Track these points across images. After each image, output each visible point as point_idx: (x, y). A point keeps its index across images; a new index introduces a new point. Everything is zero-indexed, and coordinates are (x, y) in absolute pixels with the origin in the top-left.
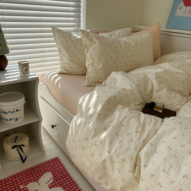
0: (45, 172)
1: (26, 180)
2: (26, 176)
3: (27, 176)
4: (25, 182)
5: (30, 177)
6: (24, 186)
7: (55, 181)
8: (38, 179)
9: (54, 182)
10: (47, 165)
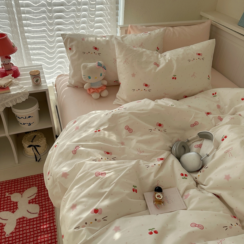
0: (33, 186)
1: (13, 189)
2: (14, 185)
3: (16, 185)
4: (11, 191)
5: (17, 187)
6: (9, 194)
7: (37, 197)
8: (23, 191)
9: (35, 198)
10: (38, 178)
